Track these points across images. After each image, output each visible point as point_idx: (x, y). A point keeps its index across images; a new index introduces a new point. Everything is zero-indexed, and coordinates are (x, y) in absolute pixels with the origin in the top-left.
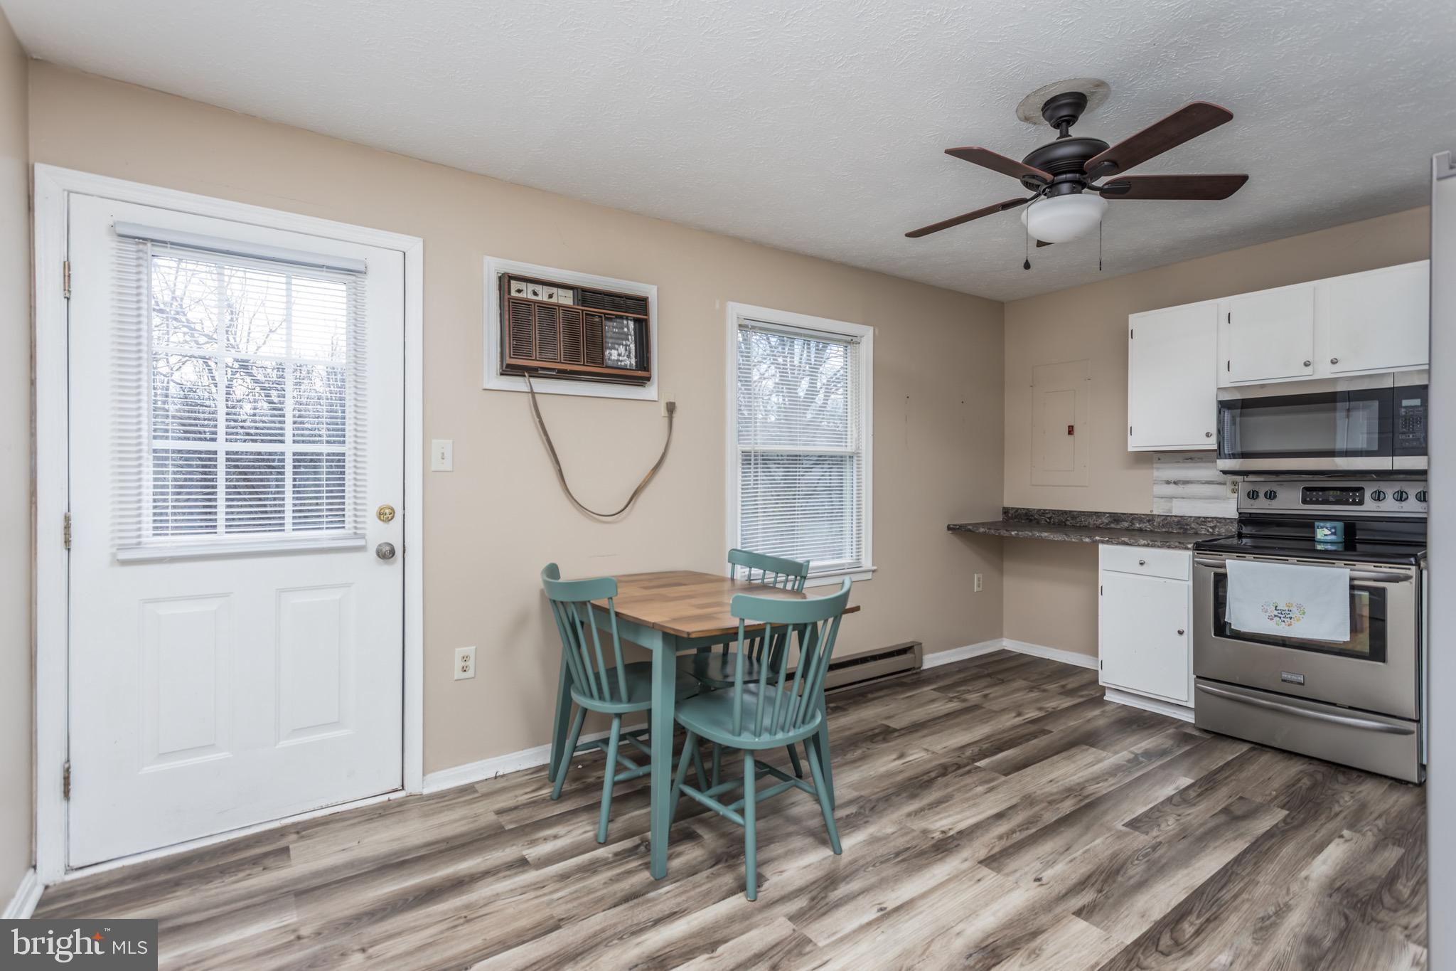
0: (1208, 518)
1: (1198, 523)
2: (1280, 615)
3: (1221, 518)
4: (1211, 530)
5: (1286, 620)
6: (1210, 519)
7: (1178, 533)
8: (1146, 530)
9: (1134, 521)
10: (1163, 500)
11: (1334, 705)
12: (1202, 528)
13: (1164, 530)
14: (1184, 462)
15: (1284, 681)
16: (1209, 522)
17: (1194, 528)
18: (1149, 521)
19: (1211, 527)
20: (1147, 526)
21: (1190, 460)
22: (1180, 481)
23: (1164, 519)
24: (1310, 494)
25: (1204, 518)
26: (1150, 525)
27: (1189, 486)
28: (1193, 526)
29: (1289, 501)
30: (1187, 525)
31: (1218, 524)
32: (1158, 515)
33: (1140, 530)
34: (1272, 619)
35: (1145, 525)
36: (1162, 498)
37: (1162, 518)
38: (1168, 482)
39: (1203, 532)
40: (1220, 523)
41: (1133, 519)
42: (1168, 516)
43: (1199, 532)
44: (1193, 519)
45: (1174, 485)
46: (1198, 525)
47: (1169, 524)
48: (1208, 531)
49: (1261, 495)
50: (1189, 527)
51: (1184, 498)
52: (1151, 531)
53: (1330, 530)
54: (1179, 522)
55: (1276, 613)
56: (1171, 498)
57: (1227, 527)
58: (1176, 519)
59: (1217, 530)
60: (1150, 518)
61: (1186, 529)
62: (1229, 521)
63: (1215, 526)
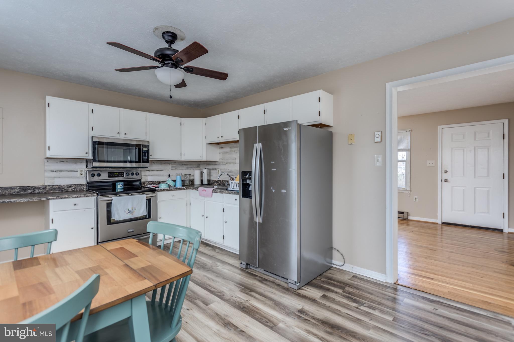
0: (72, 185)
1: (68, 187)
2: (130, 212)
3: (77, 185)
4: (73, 189)
5: (132, 213)
6: (73, 185)
7: (58, 192)
8: (42, 193)
9: (35, 189)
10: (50, 179)
11: (140, 234)
12: (69, 189)
13: (51, 192)
14: (60, 163)
15: (129, 232)
16: (73, 186)
17: (66, 190)
18: (44, 188)
19: (73, 188)
20: (43, 191)
21: (62, 162)
22: (58, 171)
23: (52, 187)
24: (111, 174)
25: (70, 185)
26: (44, 190)
27: (62, 172)
28: (65, 188)
29: (104, 177)
30: (63, 188)
31: (76, 187)
32: (48, 186)
33: (39, 193)
34: (127, 214)
35: (42, 190)
36: (49, 178)
37: (51, 187)
38: (52, 171)
39: (70, 191)
40: (77, 186)
41: (34, 188)
42: (54, 185)
43: (68, 191)
44: (65, 186)
45: (55, 172)
46: (68, 188)
47: (55, 189)
48: (72, 190)
49: (96, 175)
50: (63, 189)
51: (60, 178)
52: (45, 193)
53: (122, 185)
54: (59, 188)
55: (129, 211)
56: (54, 178)
57: (80, 188)
58: (58, 187)
59: (76, 189)
60: (45, 188)
61: (63, 190)
62: (80, 185)
63: (75, 188)
